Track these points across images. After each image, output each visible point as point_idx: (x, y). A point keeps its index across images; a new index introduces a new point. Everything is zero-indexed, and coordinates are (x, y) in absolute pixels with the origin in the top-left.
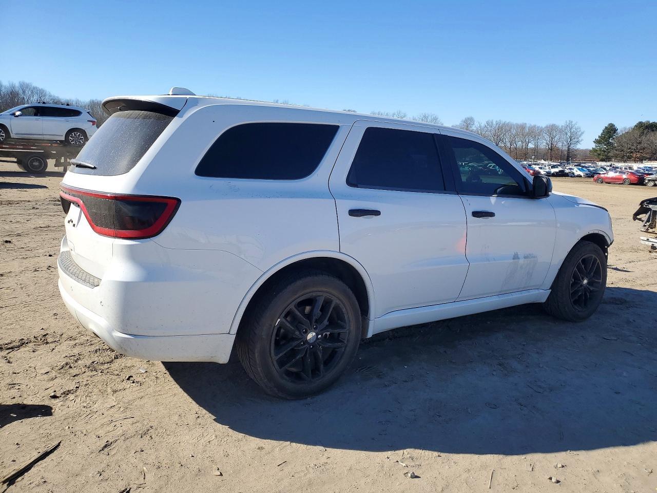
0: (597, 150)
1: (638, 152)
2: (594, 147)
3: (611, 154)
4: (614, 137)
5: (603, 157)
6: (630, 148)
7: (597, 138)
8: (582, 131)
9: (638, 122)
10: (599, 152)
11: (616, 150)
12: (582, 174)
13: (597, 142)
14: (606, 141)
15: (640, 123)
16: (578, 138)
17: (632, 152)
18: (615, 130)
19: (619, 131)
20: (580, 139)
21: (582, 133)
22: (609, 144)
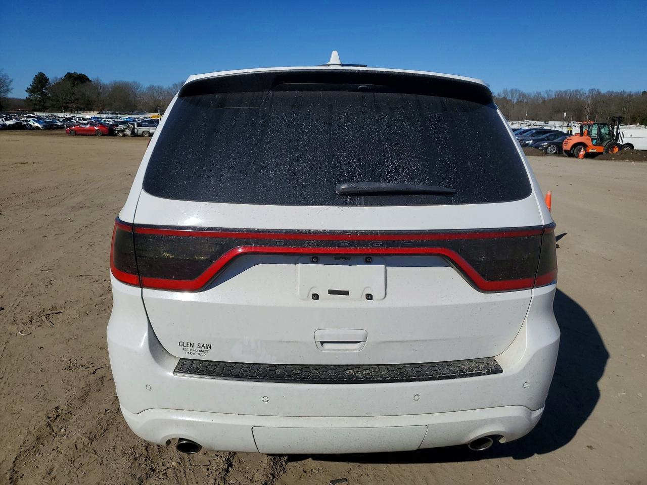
0: (32, 100)
1: (74, 102)
2: (28, 96)
3: (47, 104)
4: (47, 87)
5: (40, 107)
6: (64, 99)
7: (30, 87)
8: (11, 78)
9: (66, 73)
10: (34, 102)
11: (52, 101)
12: (39, 126)
13: (29, 90)
14: (39, 90)
15: (69, 74)
16: (7, 86)
17: (67, 103)
18: (47, 80)
19: (50, 80)
20: (10, 87)
21: (11, 81)
22: (43, 94)
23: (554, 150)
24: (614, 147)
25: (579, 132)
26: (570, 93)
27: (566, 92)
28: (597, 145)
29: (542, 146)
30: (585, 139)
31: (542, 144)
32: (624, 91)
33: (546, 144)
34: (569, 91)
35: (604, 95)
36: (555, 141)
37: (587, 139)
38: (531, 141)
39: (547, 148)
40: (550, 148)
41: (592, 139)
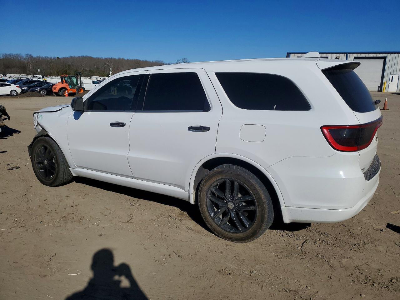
23: (45, 93)
24: (81, 89)
25: (61, 81)
26: (13, 55)
27: (10, 55)
28: (72, 88)
29: (37, 91)
30: (64, 85)
31: (37, 89)
32: (47, 56)
33: (39, 89)
34: (12, 54)
35: (35, 58)
36: (43, 87)
37: (67, 85)
38: (26, 88)
39: (40, 92)
40: (42, 91)
41: (69, 85)
